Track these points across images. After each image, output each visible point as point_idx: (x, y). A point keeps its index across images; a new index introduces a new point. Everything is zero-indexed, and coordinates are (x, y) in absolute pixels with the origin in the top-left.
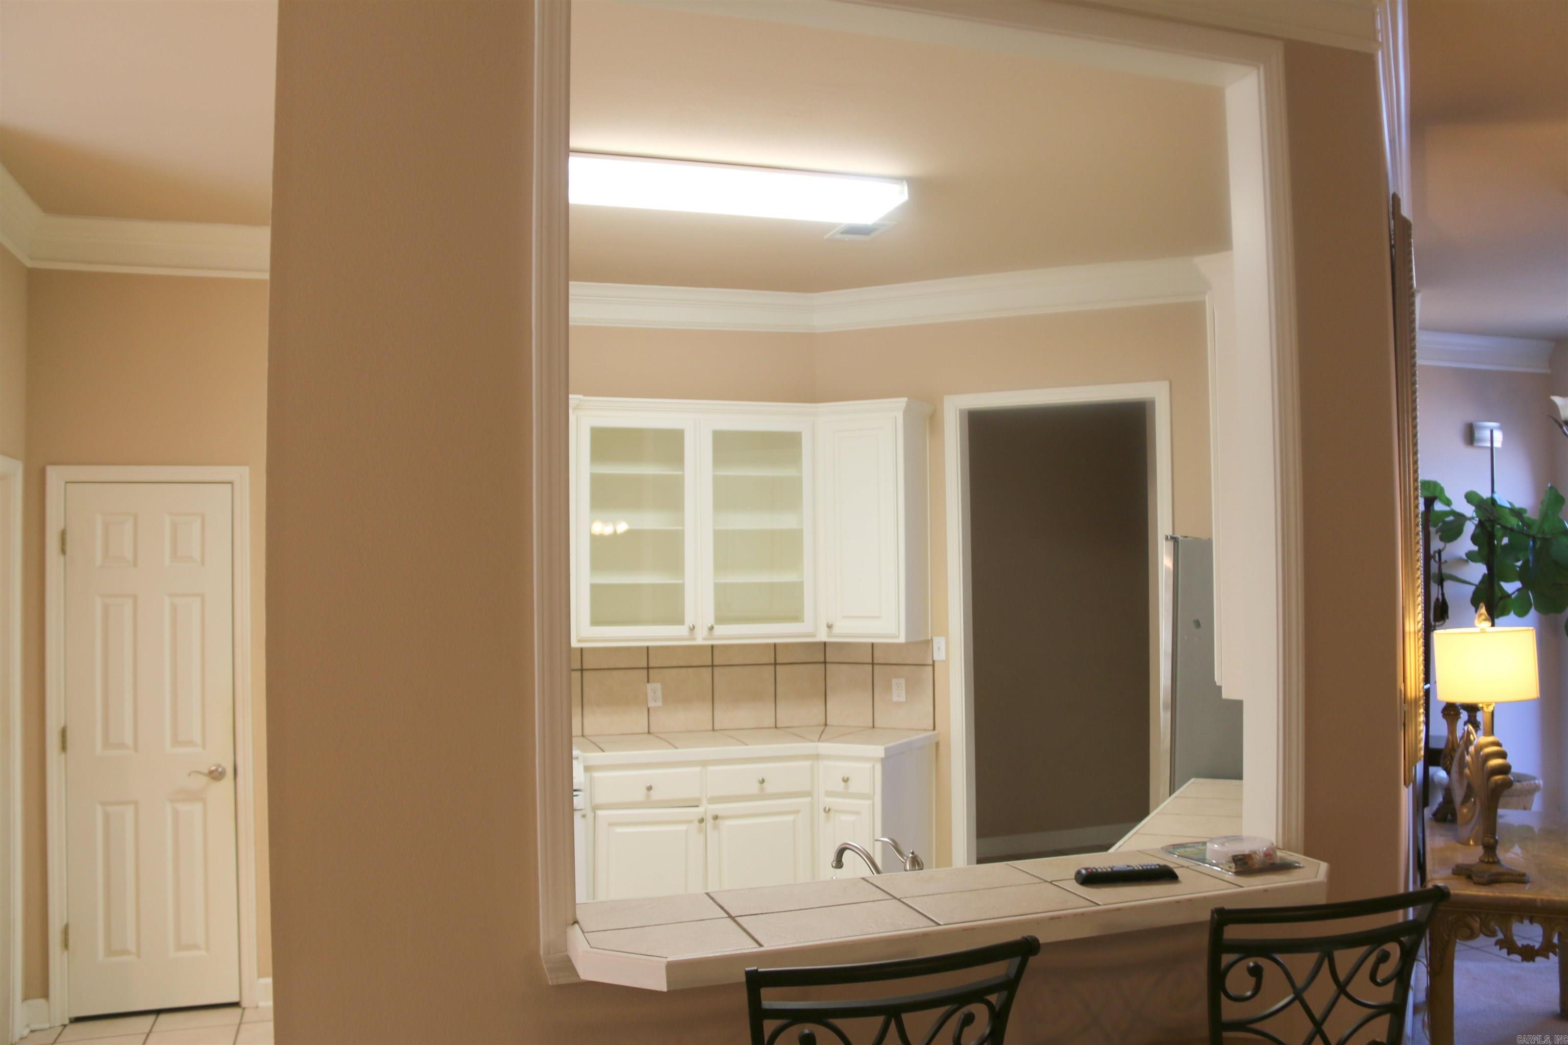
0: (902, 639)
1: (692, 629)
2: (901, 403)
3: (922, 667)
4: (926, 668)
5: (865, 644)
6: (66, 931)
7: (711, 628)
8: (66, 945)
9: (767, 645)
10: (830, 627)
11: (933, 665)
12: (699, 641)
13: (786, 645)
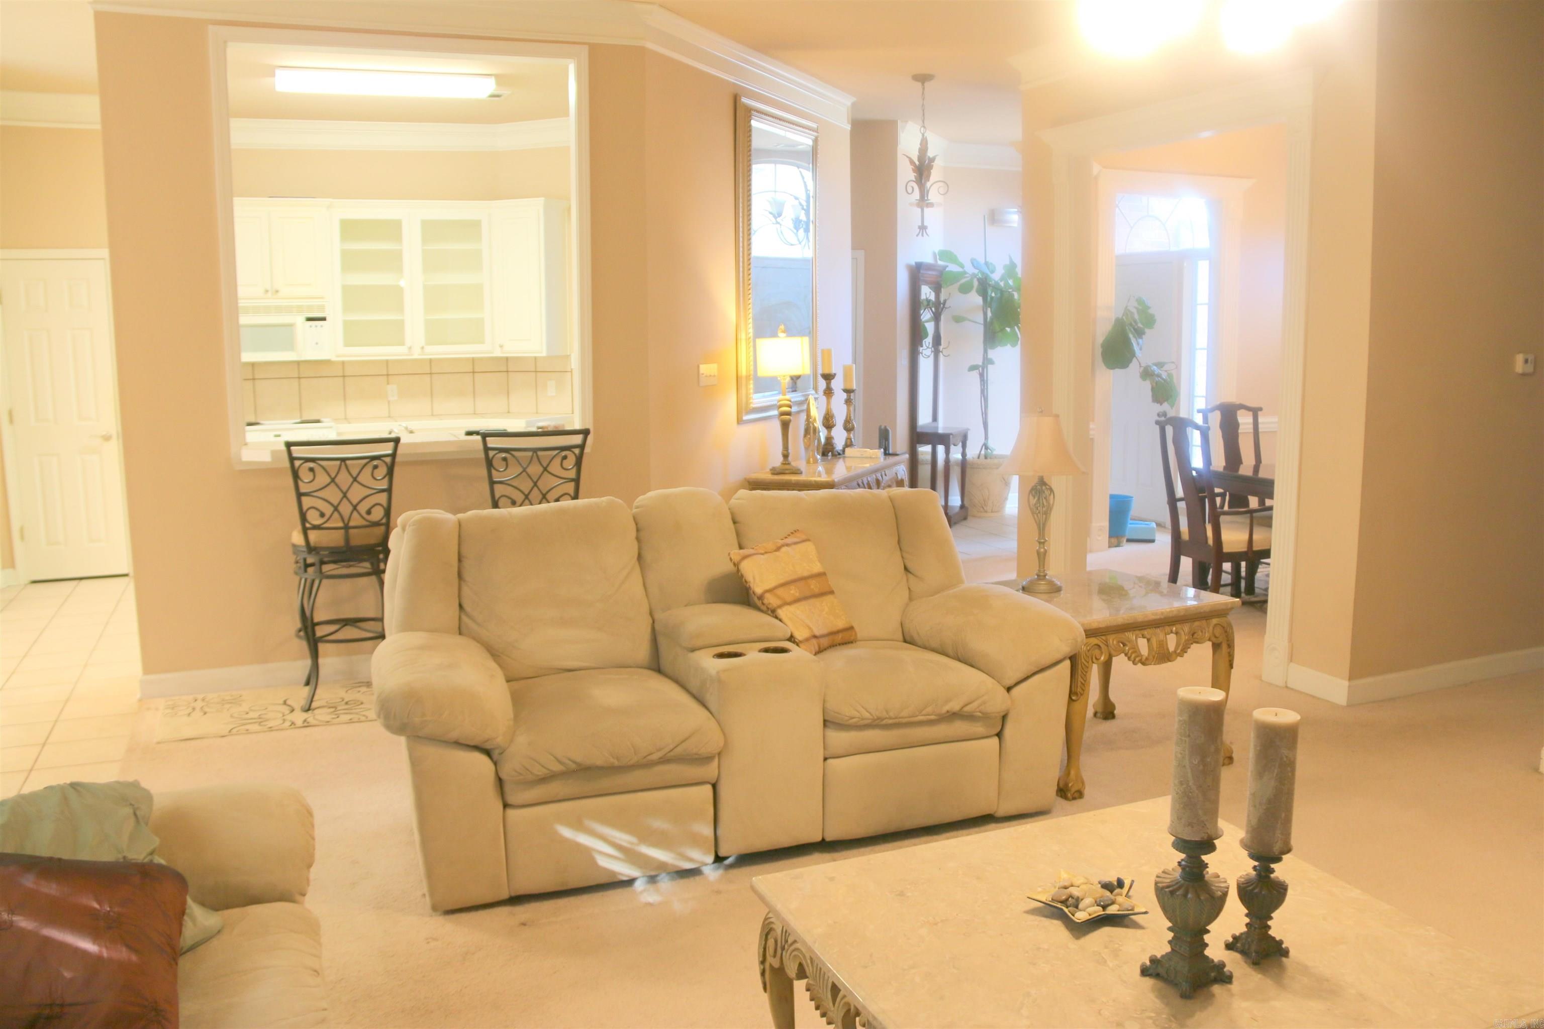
0: (544, 354)
1: (410, 348)
2: (540, 202)
3: (565, 373)
4: (568, 373)
5: (531, 357)
6: (22, 530)
7: (423, 348)
8: (22, 537)
9: (467, 359)
10: (501, 346)
11: (571, 372)
12: (416, 356)
13: (481, 359)
